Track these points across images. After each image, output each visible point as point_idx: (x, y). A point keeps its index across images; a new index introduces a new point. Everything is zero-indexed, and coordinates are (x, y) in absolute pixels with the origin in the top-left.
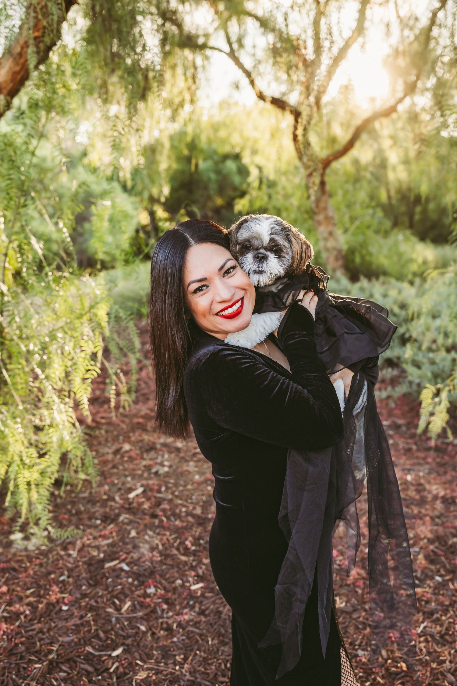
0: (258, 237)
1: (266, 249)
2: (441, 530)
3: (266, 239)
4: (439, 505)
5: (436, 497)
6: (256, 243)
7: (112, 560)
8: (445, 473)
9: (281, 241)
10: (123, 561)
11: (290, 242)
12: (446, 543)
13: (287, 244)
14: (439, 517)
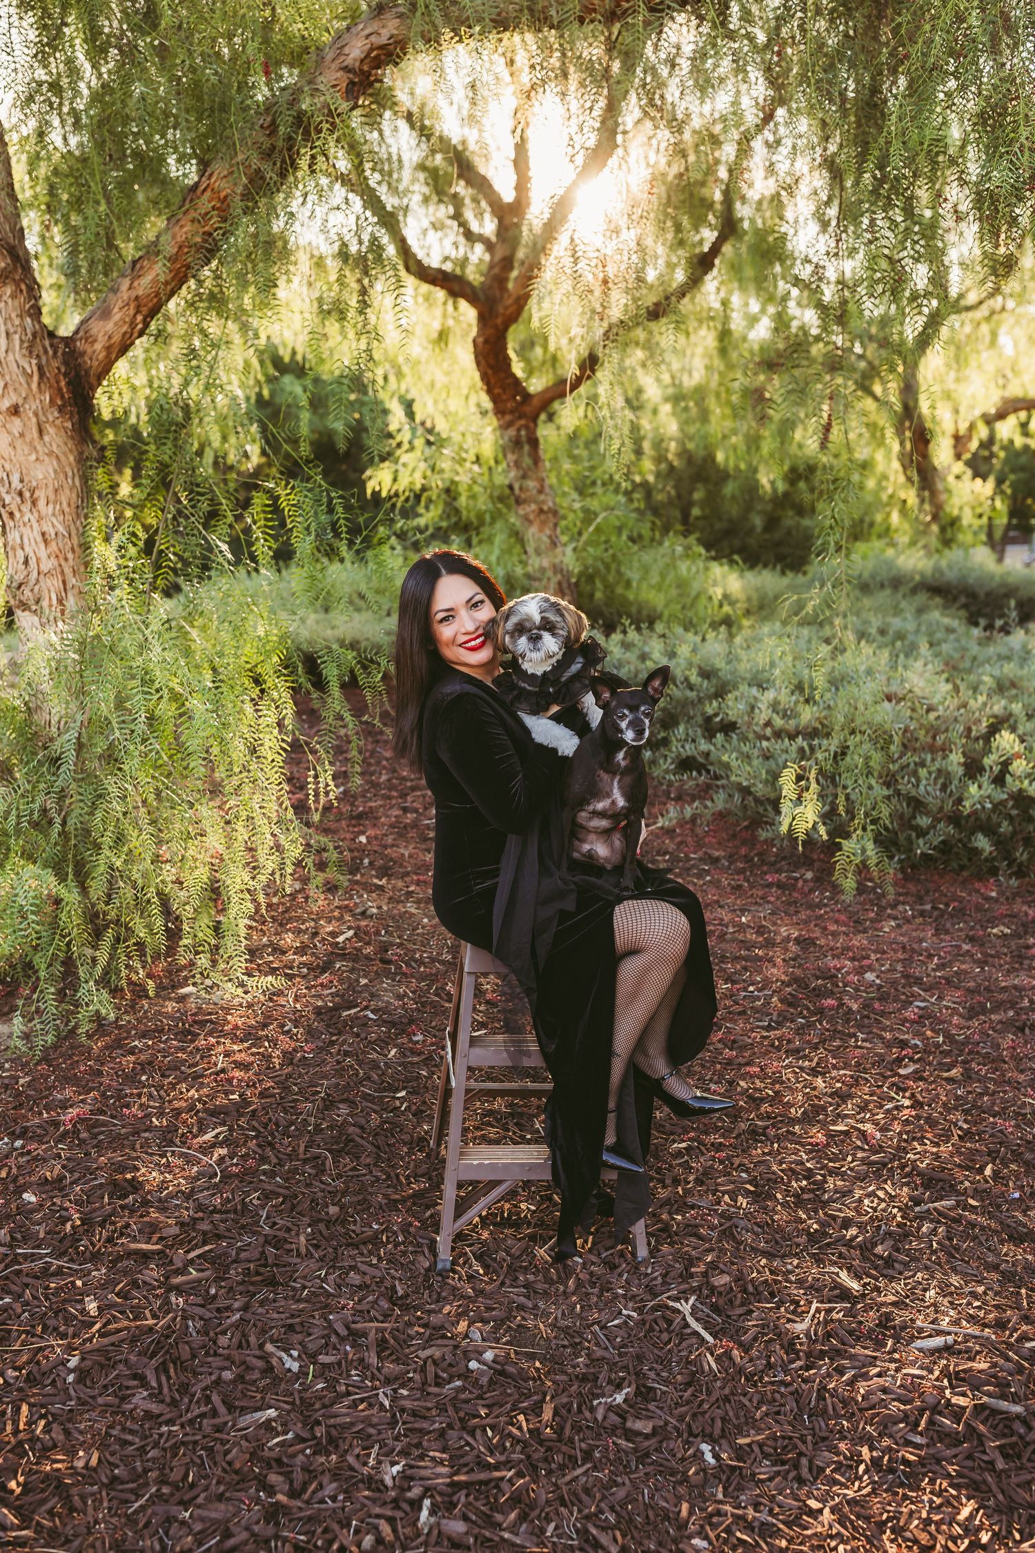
0: (529, 619)
1: (539, 629)
2: (798, 972)
3: (537, 618)
4: (793, 947)
5: (787, 939)
6: (527, 625)
7: (349, 1008)
8: (797, 912)
9: (552, 617)
10: (366, 1008)
11: (562, 615)
12: (807, 986)
13: (559, 619)
14: (794, 959)
